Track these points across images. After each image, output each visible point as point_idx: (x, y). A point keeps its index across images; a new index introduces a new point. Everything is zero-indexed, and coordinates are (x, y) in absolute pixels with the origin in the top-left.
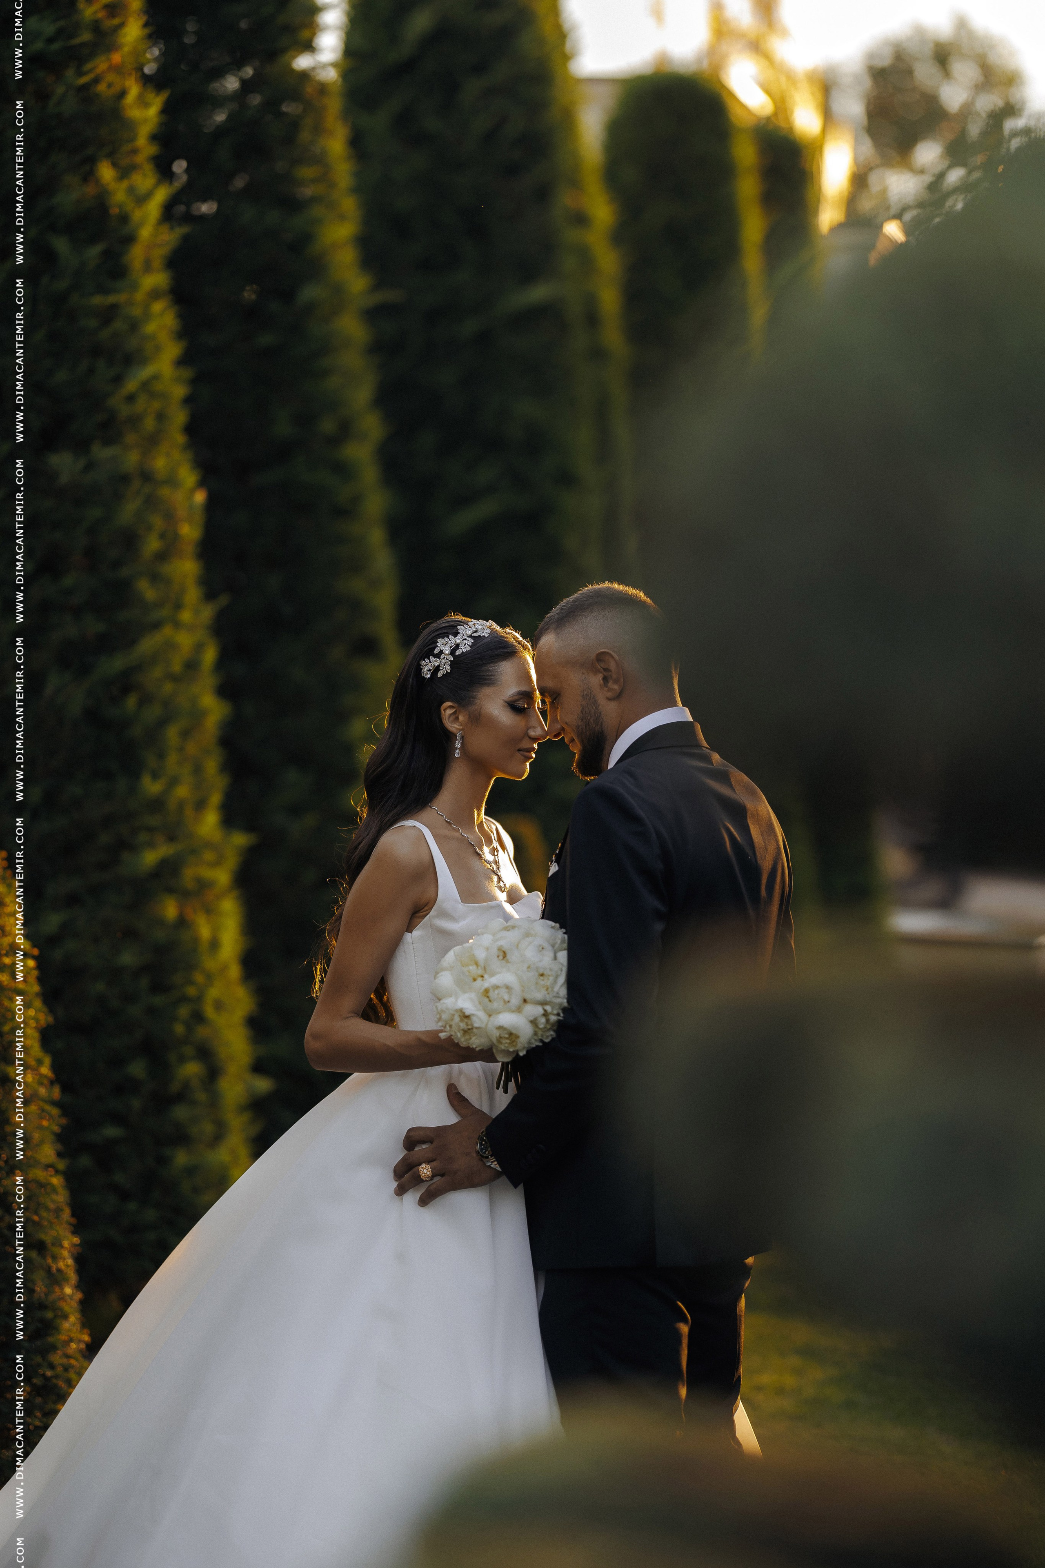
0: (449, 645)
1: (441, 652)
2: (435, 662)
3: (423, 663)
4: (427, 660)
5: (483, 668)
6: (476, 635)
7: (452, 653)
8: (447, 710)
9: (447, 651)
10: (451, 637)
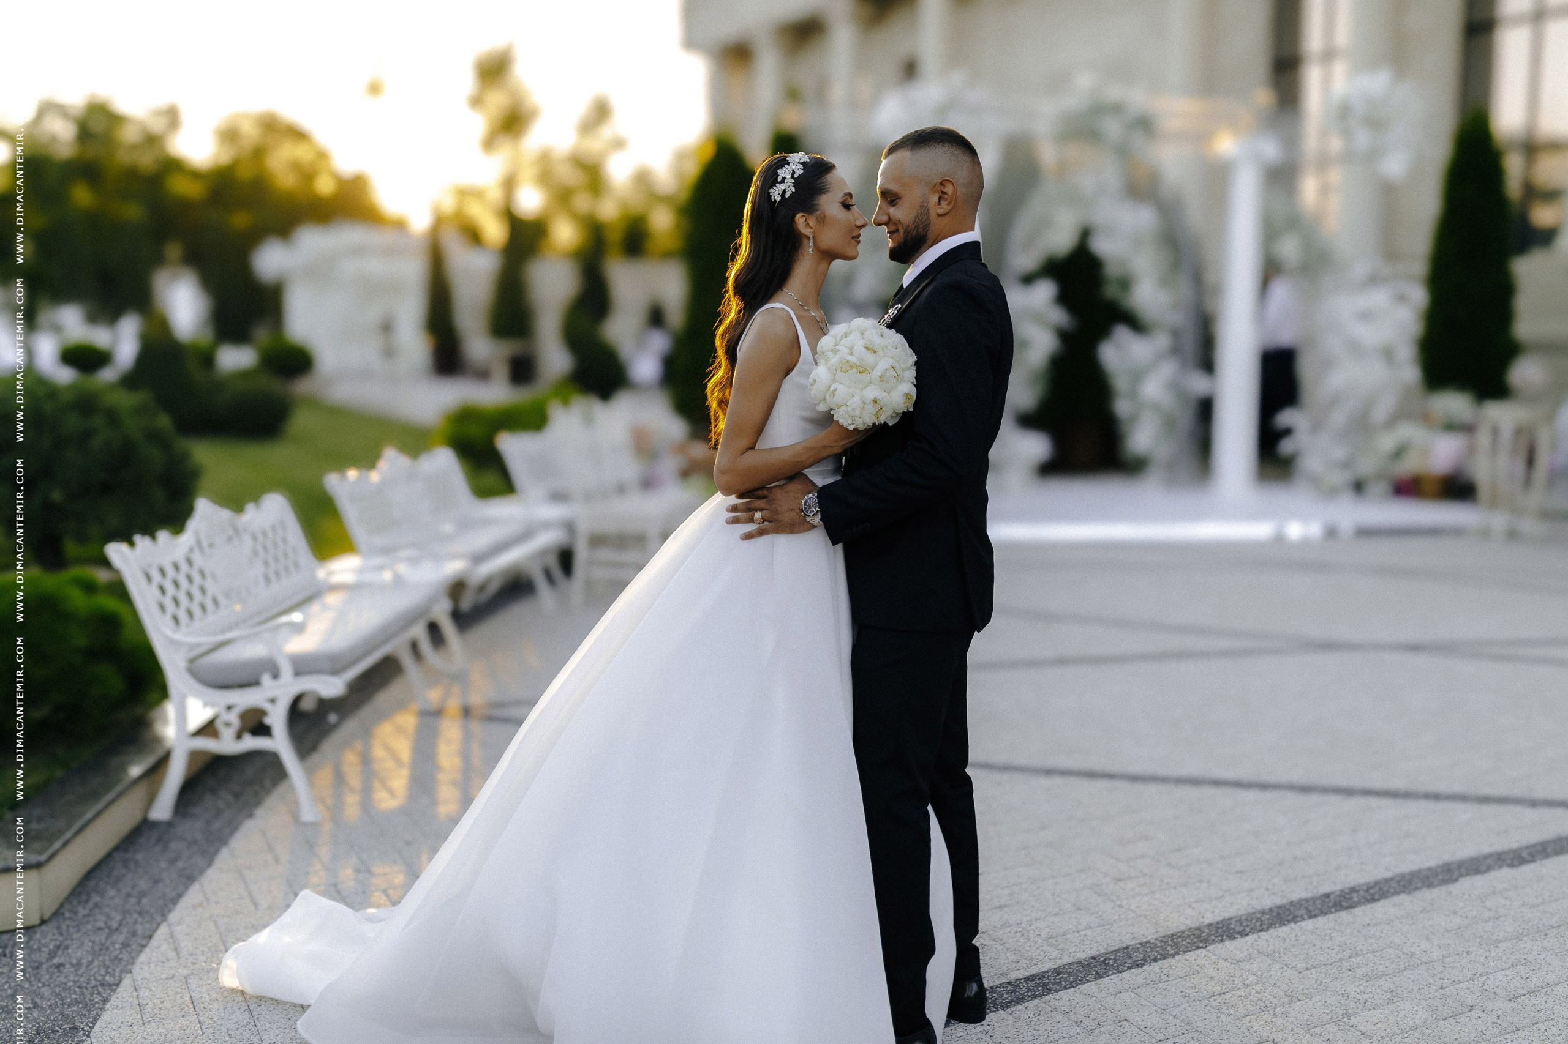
0: (787, 172)
1: (784, 178)
2: (782, 187)
3: (771, 191)
4: (774, 188)
5: (819, 182)
6: (801, 161)
7: (792, 177)
8: (800, 220)
9: (788, 176)
10: (786, 166)
